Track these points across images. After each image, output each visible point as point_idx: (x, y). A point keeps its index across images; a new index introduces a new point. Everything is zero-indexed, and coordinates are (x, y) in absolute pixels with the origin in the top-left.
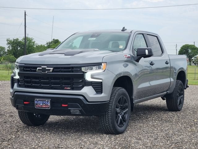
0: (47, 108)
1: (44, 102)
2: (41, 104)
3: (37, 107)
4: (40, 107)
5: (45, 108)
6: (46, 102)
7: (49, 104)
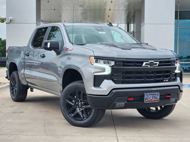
0: (157, 101)
1: (154, 95)
2: (151, 98)
3: (147, 101)
4: (150, 101)
5: (154, 101)
6: (156, 95)
7: (159, 97)
